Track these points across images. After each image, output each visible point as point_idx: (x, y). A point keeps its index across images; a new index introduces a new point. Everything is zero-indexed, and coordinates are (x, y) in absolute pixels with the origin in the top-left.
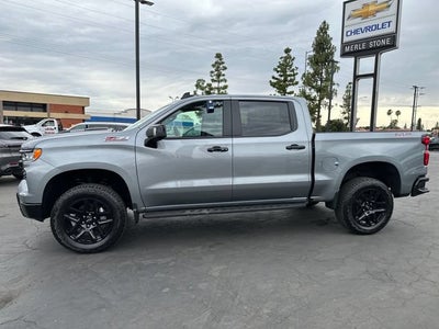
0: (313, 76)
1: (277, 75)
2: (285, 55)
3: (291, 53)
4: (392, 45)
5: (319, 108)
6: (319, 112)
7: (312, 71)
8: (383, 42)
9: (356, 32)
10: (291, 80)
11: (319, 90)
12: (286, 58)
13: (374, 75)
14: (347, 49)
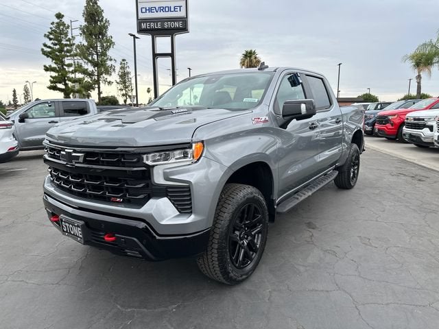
0: (88, 49)
1: (49, 43)
2: (56, 20)
3: (63, 20)
4: (184, 29)
5: (99, 84)
6: (99, 88)
7: (86, 44)
8: (177, 25)
9: (150, 10)
10: (68, 51)
11: (95, 64)
12: (58, 25)
13: (172, 55)
14: (144, 26)
